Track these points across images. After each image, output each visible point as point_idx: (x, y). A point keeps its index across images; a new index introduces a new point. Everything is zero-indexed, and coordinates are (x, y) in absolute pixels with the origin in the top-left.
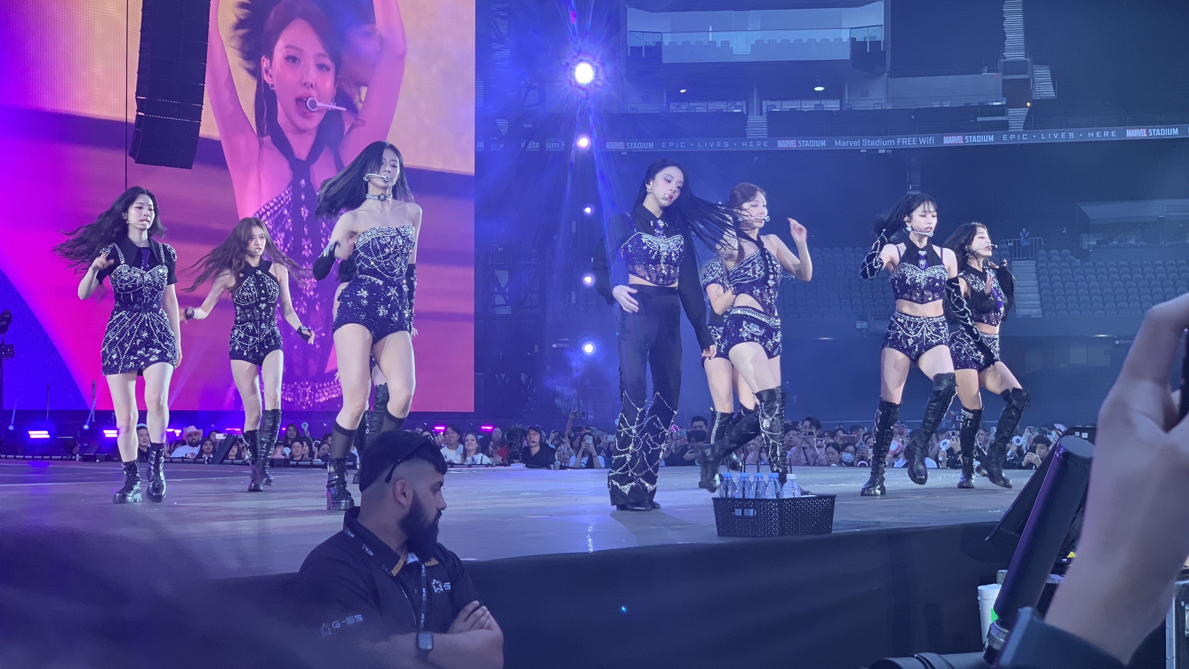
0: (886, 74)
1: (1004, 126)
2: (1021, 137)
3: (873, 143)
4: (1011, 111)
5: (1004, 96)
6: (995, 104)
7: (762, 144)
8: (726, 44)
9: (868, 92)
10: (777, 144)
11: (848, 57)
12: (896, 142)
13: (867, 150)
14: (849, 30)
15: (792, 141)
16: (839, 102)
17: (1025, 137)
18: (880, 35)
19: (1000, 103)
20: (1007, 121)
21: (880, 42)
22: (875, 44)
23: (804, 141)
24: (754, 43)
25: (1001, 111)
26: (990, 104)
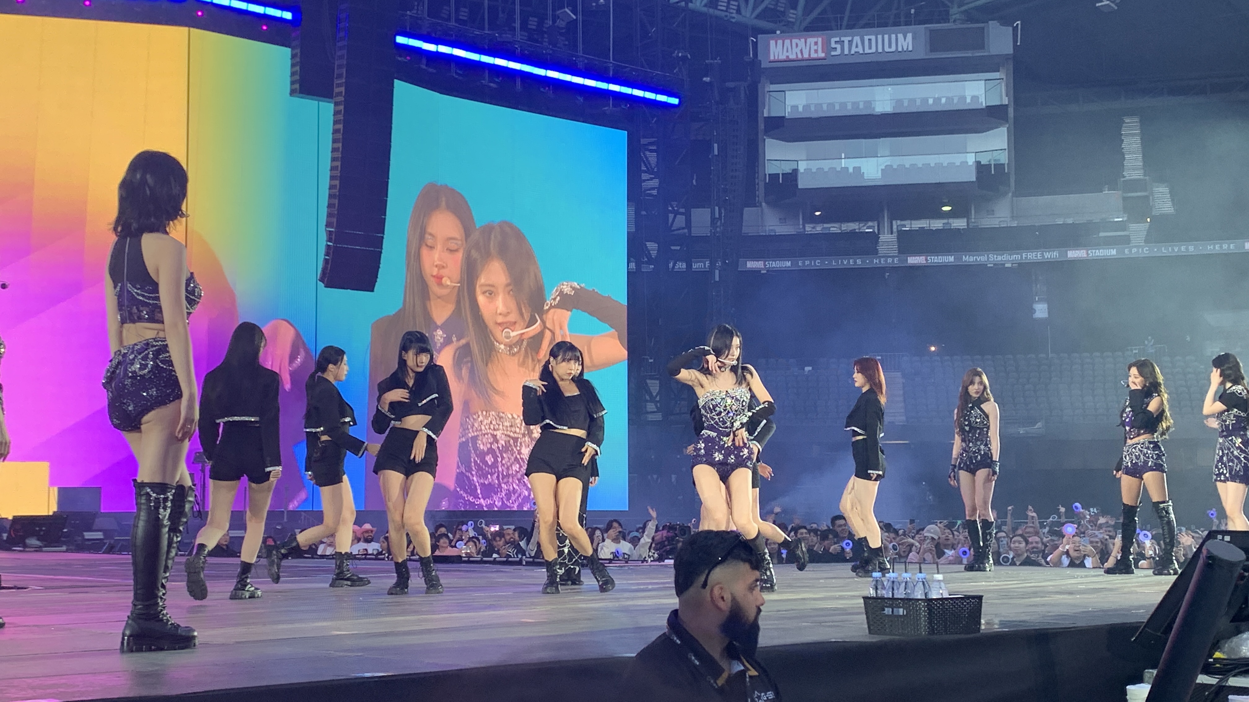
0: (1010, 194)
1: (1126, 240)
2: (1143, 250)
3: (999, 258)
4: (1133, 226)
5: (1124, 213)
6: (1116, 220)
7: (893, 261)
8: (857, 169)
9: (992, 212)
10: (907, 260)
11: (974, 179)
12: (1022, 256)
13: (994, 264)
14: (974, 154)
15: (921, 258)
16: (965, 220)
17: (1147, 250)
18: (1004, 158)
19: (1121, 219)
20: (1129, 236)
21: (1004, 165)
22: (999, 167)
23: (933, 258)
24: (883, 168)
25: (1121, 226)
26: (1112, 220)
